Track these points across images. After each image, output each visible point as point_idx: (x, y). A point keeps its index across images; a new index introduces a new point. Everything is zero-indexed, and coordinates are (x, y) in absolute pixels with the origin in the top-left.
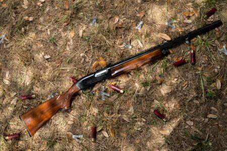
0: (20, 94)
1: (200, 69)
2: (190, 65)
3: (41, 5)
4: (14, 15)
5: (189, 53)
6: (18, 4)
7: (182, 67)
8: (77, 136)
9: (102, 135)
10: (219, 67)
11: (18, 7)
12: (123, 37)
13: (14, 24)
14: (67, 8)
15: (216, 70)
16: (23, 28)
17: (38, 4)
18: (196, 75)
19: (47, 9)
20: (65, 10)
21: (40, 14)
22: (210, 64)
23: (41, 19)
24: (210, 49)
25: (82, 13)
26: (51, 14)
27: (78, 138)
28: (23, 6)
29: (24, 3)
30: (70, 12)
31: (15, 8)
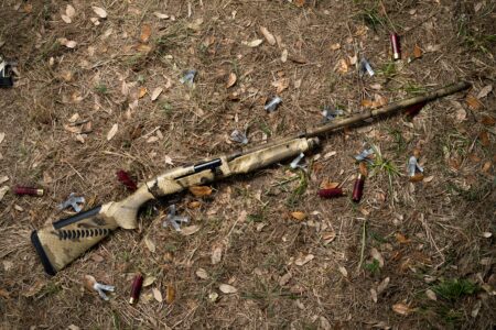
0: (15, 182)
1: (366, 213)
2: (349, 200)
3: (98, 23)
4: (43, 30)
5: (353, 177)
6: (56, 12)
7: (334, 201)
8: (103, 287)
9: (150, 295)
10: (401, 218)
11: (54, 17)
12: (237, 120)
13: (38, 47)
14: (145, 39)
15: (396, 221)
16: (52, 59)
17: (93, 20)
18: (356, 222)
19: (108, 33)
20: (140, 42)
21: (90, 39)
22: (386, 208)
23: (91, 50)
24: (393, 180)
25: (170, 57)
26: (111, 45)
27: (104, 291)
28: (63, 17)
29: (67, 11)
30: (148, 49)
31: (48, 18)
